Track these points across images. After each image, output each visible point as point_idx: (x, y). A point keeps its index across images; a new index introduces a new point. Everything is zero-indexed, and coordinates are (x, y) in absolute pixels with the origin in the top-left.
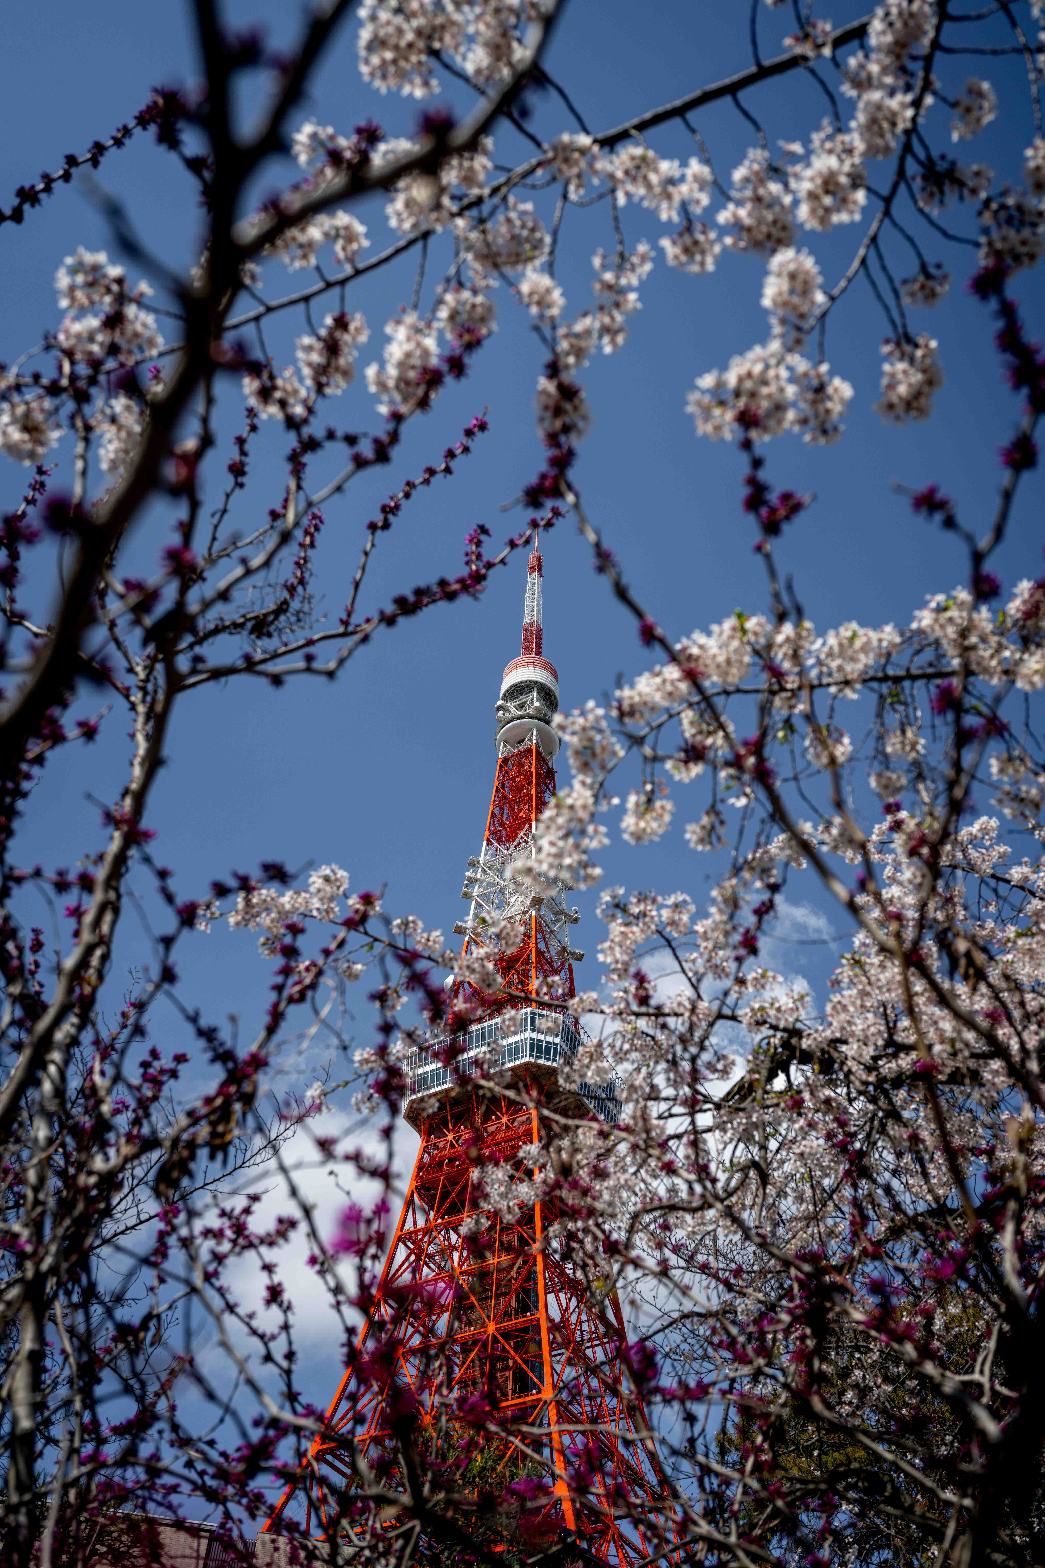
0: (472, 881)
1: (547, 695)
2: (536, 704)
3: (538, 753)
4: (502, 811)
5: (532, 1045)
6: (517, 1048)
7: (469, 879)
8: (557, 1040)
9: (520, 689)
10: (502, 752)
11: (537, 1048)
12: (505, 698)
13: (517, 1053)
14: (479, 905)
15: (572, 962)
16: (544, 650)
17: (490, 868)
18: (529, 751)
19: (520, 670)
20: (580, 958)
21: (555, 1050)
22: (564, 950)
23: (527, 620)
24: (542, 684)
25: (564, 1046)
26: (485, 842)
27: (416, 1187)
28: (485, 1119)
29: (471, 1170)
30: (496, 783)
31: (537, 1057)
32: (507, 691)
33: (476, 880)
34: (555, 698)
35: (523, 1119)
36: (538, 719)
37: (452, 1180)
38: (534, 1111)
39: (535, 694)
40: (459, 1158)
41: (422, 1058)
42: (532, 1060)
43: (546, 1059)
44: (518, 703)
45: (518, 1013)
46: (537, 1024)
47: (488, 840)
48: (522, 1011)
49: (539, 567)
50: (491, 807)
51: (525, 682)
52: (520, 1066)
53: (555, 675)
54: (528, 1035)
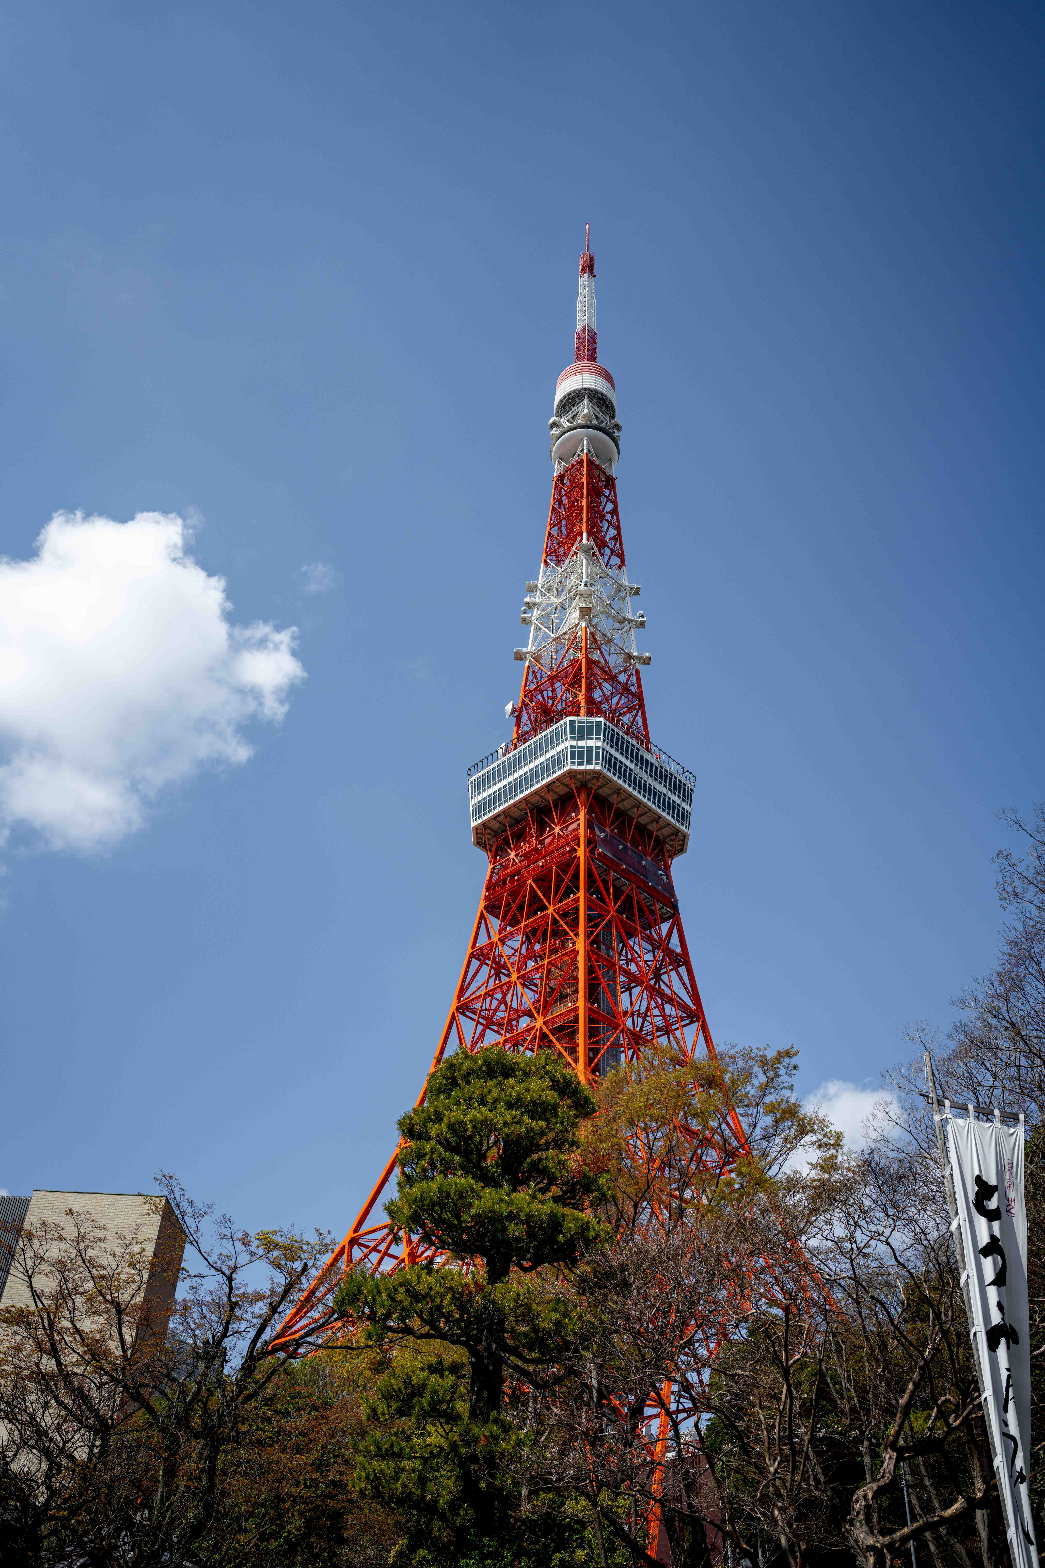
0: (530, 606)
1: (600, 400)
2: (587, 411)
3: (590, 462)
4: (560, 530)
6: (559, 759)
7: (527, 604)
8: (599, 744)
9: (572, 400)
10: (557, 470)
12: (558, 414)
13: (559, 763)
14: (538, 629)
15: (638, 666)
17: (548, 590)
18: (581, 462)
19: (568, 380)
20: (647, 661)
21: (597, 753)
22: (629, 657)
23: (579, 326)
24: (591, 390)
25: (607, 748)
26: (542, 565)
27: (486, 907)
28: (541, 832)
29: (529, 882)
30: (552, 502)
31: (579, 763)
32: (559, 406)
33: (535, 604)
34: (610, 402)
35: (574, 826)
36: (588, 427)
37: (513, 894)
38: (582, 816)
39: (586, 402)
40: (518, 873)
41: (481, 785)
42: (574, 767)
43: (588, 764)
44: (569, 416)
45: (559, 724)
46: (578, 731)
47: (545, 562)
48: (562, 722)
49: (590, 268)
50: (548, 528)
51: (574, 391)
52: (563, 775)
53: (608, 377)
54: (569, 743)
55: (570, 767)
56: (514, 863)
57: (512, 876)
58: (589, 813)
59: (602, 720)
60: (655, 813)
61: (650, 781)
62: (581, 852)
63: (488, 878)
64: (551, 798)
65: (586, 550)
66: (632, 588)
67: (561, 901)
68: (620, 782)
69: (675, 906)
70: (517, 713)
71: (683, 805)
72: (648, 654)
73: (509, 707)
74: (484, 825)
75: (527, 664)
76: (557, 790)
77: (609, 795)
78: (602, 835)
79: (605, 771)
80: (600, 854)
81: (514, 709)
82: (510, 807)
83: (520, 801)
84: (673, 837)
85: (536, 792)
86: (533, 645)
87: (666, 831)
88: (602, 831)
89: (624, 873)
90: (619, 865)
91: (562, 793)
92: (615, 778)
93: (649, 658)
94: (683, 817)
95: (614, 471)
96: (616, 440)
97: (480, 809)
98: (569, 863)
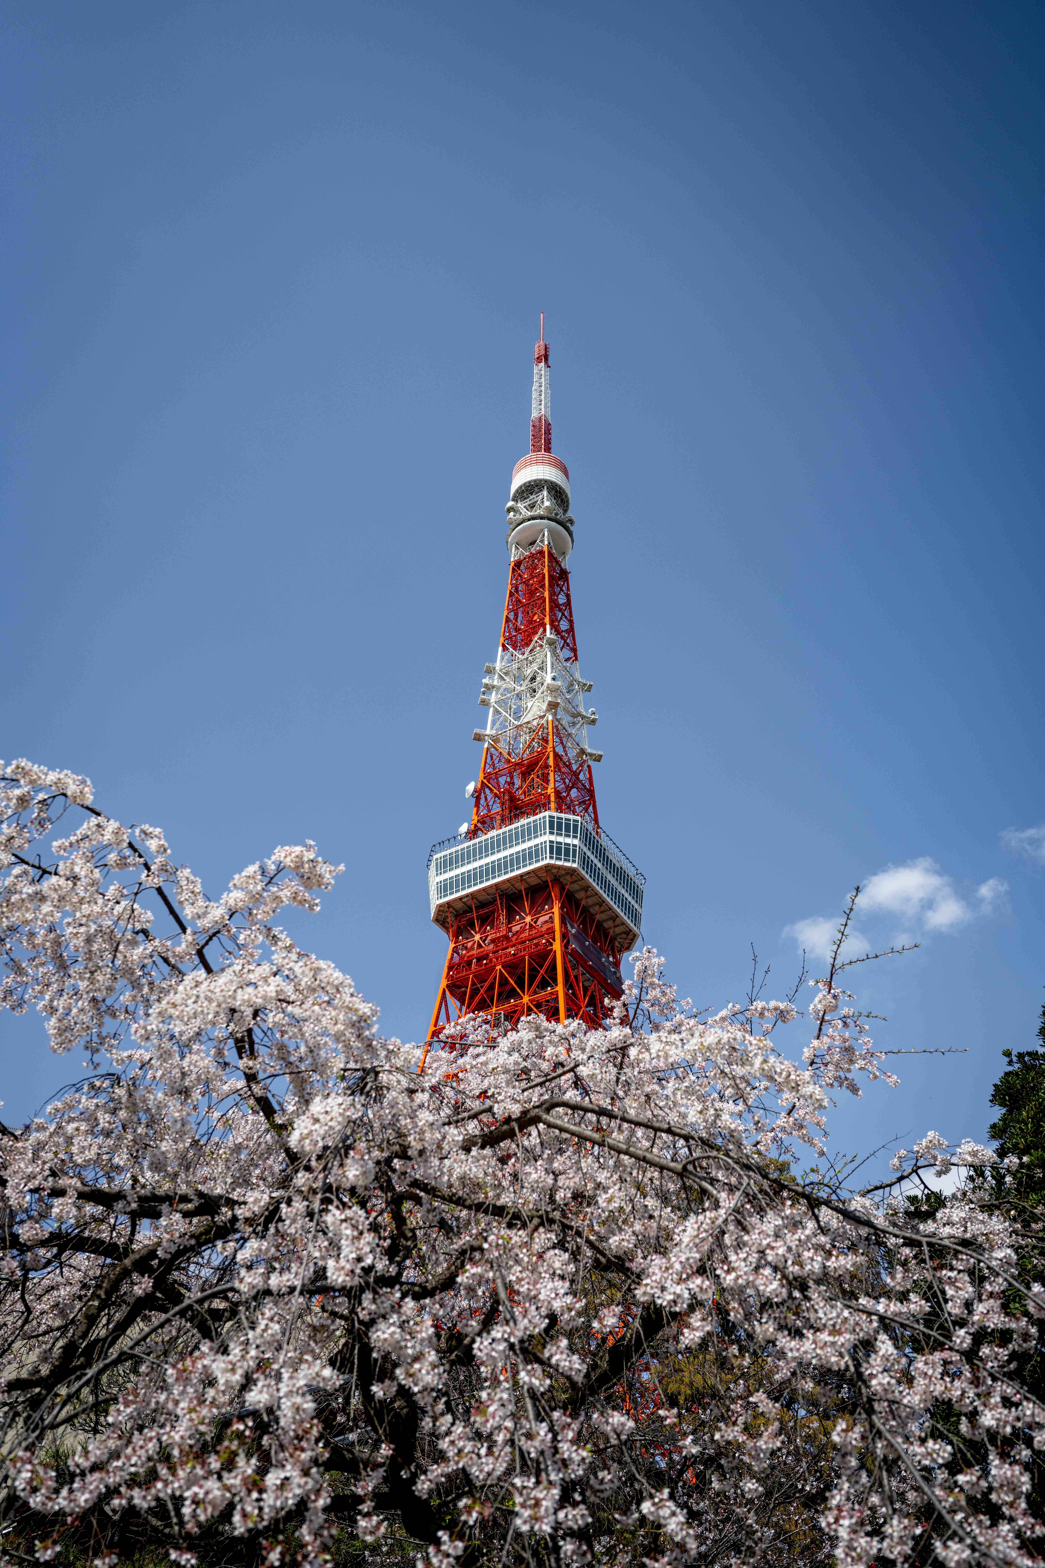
0: (489, 688)
1: (557, 493)
2: (547, 503)
3: (551, 555)
4: (516, 615)
5: (551, 847)
6: (537, 851)
7: (486, 686)
8: (576, 842)
9: (530, 489)
10: (514, 555)
11: (557, 850)
12: (515, 499)
13: (537, 856)
14: (497, 712)
15: (590, 763)
16: (553, 445)
17: (506, 674)
18: (541, 552)
19: (529, 469)
20: (598, 758)
21: (574, 851)
22: (583, 752)
23: (535, 414)
24: (552, 482)
25: (583, 846)
26: (500, 648)
27: (448, 986)
28: (510, 919)
29: (498, 968)
30: (510, 587)
31: (557, 859)
32: (517, 491)
33: (493, 687)
34: (566, 496)
35: (547, 918)
36: (549, 519)
37: (481, 978)
38: (556, 910)
39: (545, 493)
40: (486, 957)
41: (447, 864)
42: (553, 862)
43: (565, 860)
44: (528, 503)
45: (537, 817)
46: (556, 826)
47: (503, 645)
48: (541, 815)
49: (545, 357)
50: (506, 612)
51: (535, 481)
52: (540, 868)
53: (565, 472)
54: (548, 838)
55: (548, 861)
56: (480, 946)
57: (479, 960)
58: (561, 908)
59: (579, 818)
60: (614, 912)
61: (613, 881)
62: (557, 946)
63: (449, 957)
64: (522, 887)
65: (551, 643)
66: (585, 685)
67: (535, 992)
68: (591, 880)
70: (477, 795)
71: (636, 906)
72: (600, 753)
73: (471, 787)
74: (449, 904)
75: (486, 745)
76: (529, 880)
77: (577, 891)
78: (574, 931)
79: (581, 869)
80: (573, 949)
81: (475, 791)
82: (479, 891)
83: (491, 887)
84: (624, 936)
85: (508, 880)
86: (492, 728)
87: (618, 930)
88: (573, 927)
89: (589, 969)
90: (586, 962)
91: (532, 884)
92: (587, 877)
93: (601, 756)
94: (636, 917)
95: (566, 564)
96: (571, 534)
97: (444, 888)
98: (544, 955)
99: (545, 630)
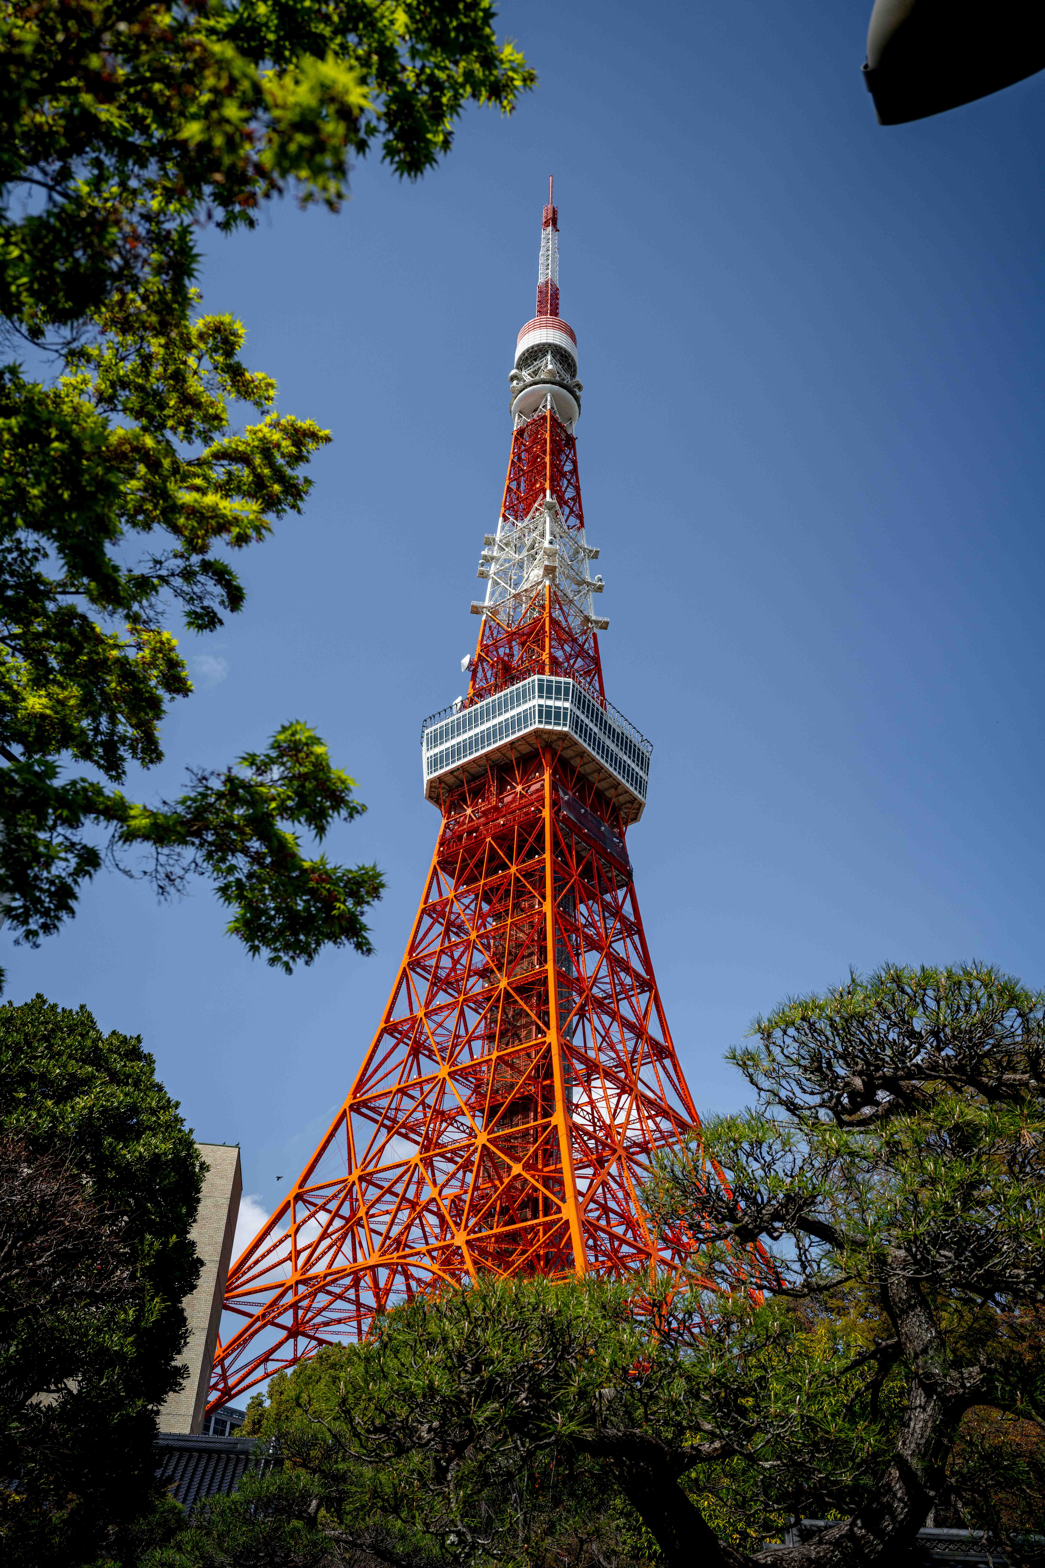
0: (488, 560)
1: (563, 357)
2: (550, 367)
3: (553, 419)
4: (519, 484)
5: (540, 712)
6: (525, 716)
7: (485, 557)
8: (567, 705)
9: (535, 354)
10: (517, 423)
11: (546, 714)
12: (519, 367)
13: (526, 721)
14: (495, 583)
15: (595, 630)
16: (561, 310)
17: (507, 545)
18: (544, 418)
19: (532, 334)
20: (605, 626)
21: (565, 714)
22: (587, 619)
23: (541, 280)
24: (556, 346)
25: (575, 710)
26: (501, 519)
27: (439, 863)
28: (501, 790)
29: (488, 840)
30: (512, 456)
31: (546, 723)
32: (520, 358)
33: (493, 558)
34: (573, 360)
35: (538, 786)
36: (552, 383)
37: (471, 851)
38: (547, 776)
39: (549, 357)
40: (476, 830)
41: (437, 738)
42: (541, 726)
43: (555, 724)
44: (531, 369)
45: (526, 681)
46: (546, 690)
47: (504, 516)
48: (530, 679)
49: (553, 221)
50: (507, 482)
51: (538, 345)
52: (529, 734)
53: (572, 335)
54: (536, 702)
55: (537, 726)
56: (471, 820)
57: (470, 833)
58: (553, 775)
59: (571, 680)
60: (615, 779)
61: (613, 747)
62: (546, 813)
63: (441, 833)
64: (513, 756)
65: (550, 507)
66: (591, 551)
67: (524, 861)
68: (585, 745)
69: (629, 874)
70: (473, 668)
71: (641, 773)
72: (606, 619)
73: (466, 661)
74: (440, 779)
75: (484, 618)
76: (519, 748)
77: (573, 758)
78: (566, 798)
79: (573, 733)
80: (564, 816)
81: (471, 664)
82: (469, 763)
83: (480, 757)
84: (629, 805)
85: (498, 749)
86: (490, 599)
87: (622, 799)
88: (566, 794)
89: (585, 838)
90: (581, 830)
91: (524, 752)
92: (581, 741)
93: (607, 623)
94: (641, 785)
95: (574, 430)
96: (577, 399)
97: (435, 762)
98: (533, 823)
99: (545, 496)
